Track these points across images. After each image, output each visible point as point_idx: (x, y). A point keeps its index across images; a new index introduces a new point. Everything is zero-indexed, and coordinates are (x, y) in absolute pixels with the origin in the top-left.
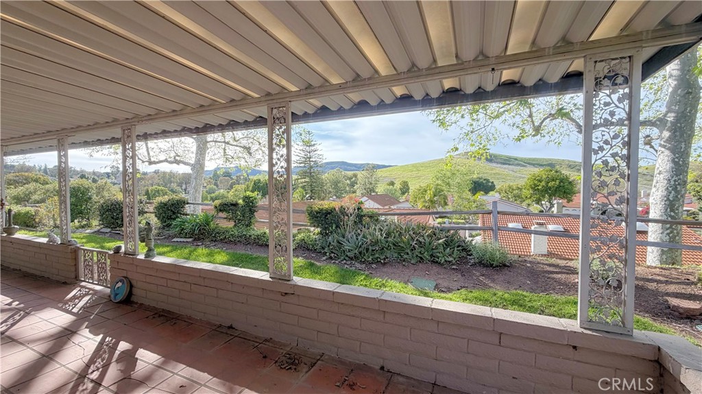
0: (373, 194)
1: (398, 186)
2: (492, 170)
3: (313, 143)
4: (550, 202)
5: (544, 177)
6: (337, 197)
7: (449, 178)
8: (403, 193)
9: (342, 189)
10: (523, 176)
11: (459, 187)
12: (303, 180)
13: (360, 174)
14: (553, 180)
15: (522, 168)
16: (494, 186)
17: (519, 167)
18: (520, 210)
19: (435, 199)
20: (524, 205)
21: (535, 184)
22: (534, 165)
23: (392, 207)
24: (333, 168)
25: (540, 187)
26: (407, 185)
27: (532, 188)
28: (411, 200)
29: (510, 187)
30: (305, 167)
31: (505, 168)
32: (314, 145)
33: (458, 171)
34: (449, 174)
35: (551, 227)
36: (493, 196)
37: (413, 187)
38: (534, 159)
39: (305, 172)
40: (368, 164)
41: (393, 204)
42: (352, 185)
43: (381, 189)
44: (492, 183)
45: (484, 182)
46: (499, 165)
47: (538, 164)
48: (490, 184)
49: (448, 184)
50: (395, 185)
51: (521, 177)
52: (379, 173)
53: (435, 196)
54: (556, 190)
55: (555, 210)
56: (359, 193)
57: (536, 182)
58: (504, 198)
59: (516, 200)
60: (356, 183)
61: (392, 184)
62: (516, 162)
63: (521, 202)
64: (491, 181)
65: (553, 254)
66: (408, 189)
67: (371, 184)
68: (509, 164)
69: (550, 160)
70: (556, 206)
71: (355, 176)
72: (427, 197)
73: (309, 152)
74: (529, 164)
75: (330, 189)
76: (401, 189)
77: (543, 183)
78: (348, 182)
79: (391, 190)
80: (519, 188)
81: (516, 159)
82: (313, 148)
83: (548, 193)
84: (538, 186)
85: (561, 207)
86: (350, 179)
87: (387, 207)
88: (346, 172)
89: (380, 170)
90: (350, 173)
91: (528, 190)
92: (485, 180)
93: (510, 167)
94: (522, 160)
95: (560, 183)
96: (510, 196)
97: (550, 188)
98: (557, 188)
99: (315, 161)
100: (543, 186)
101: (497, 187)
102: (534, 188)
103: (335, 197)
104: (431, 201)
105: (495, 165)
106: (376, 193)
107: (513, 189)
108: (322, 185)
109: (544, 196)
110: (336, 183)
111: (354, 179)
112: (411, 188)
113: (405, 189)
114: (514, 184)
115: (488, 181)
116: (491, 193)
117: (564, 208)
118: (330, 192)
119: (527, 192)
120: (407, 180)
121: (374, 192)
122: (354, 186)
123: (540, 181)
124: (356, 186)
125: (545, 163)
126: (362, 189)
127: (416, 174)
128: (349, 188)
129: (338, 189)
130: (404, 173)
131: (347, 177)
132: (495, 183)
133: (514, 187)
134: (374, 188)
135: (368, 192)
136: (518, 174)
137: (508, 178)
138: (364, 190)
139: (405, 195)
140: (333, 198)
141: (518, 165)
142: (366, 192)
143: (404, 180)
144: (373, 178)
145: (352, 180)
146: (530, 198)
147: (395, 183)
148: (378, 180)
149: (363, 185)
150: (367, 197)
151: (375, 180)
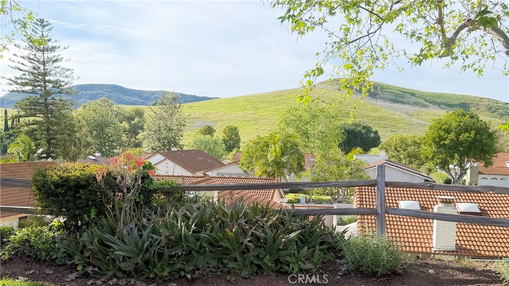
0: (174, 149)
1: (219, 135)
2: (375, 111)
3: (50, 44)
4: (460, 166)
5: (454, 124)
6: (103, 154)
7: (307, 123)
8: (229, 149)
9: (115, 138)
10: (423, 122)
11: (322, 140)
12: (31, 119)
13: (149, 112)
14: (466, 130)
15: (422, 109)
16: (379, 138)
17: (416, 109)
18: (418, 180)
19: (284, 159)
20: (423, 170)
21: (440, 137)
22: (439, 104)
23: (209, 173)
24: (94, 97)
25: (447, 142)
26: (237, 135)
27: (435, 143)
28: (242, 161)
29: (402, 141)
30: (33, 92)
31: (396, 109)
32: (53, 49)
33: (322, 111)
34: (306, 116)
36: (377, 156)
37: (247, 137)
38: (440, 96)
39: (35, 103)
40: (165, 93)
41: (211, 167)
42: (134, 131)
43: (188, 140)
44: (376, 133)
45: (363, 131)
46: (387, 104)
47: (445, 104)
48: (372, 135)
49: (305, 134)
50: (215, 134)
51: (419, 125)
52: (186, 109)
53: (283, 154)
54: (470, 147)
55: (467, 178)
56: (146, 147)
57: (442, 133)
58: (393, 160)
59: (411, 163)
60: (142, 128)
61: (209, 131)
62: (413, 99)
63: (420, 165)
64: (374, 130)
65: (464, 249)
66: (238, 141)
67: (170, 130)
68: (403, 103)
69: (463, 97)
70: (469, 171)
71: (140, 114)
72: (271, 157)
73: (44, 64)
74: (432, 102)
75: (89, 139)
76: (225, 141)
77: (452, 135)
78: (125, 125)
79: (207, 143)
80: (415, 142)
81: (413, 94)
82: (51, 55)
83: (458, 151)
84: (445, 139)
85: (477, 173)
86: (129, 119)
87: (200, 174)
88: (121, 106)
89: (186, 105)
90: (128, 109)
91: (430, 145)
92: (364, 128)
93: (404, 107)
94: (422, 96)
95: (476, 135)
96: (402, 156)
97: (461, 143)
98: (471, 143)
99: (57, 82)
100: (452, 140)
101: (383, 140)
102: (439, 142)
103: (98, 154)
104: (278, 164)
105: (380, 103)
106: (181, 147)
107: (407, 145)
108: (71, 129)
109: (453, 157)
110: (100, 128)
111: (137, 120)
112: (242, 139)
113: (232, 142)
114: (409, 135)
115: (369, 129)
116: (374, 150)
117: (481, 176)
118: (88, 145)
119: (428, 150)
120: (236, 126)
121: (176, 145)
122: (138, 134)
123: (448, 131)
124: (141, 134)
125: (456, 102)
126: (154, 140)
127: (252, 114)
128: (127, 137)
129: (104, 138)
130: (230, 112)
131: (122, 115)
132: (380, 134)
133: (409, 141)
134: (177, 138)
135: (164, 146)
136: (415, 120)
137: (400, 125)
138: (157, 142)
139: (232, 151)
140: (94, 156)
141: (416, 104)
142: (160, 145)
143: (232, 124)
144: (174, 120)
145: (133, 122)
146: (433, 158)
147: (215, 131)
148: (184, 124)
149: (155, 131)
150: (162, 154)
151: (177, 123)
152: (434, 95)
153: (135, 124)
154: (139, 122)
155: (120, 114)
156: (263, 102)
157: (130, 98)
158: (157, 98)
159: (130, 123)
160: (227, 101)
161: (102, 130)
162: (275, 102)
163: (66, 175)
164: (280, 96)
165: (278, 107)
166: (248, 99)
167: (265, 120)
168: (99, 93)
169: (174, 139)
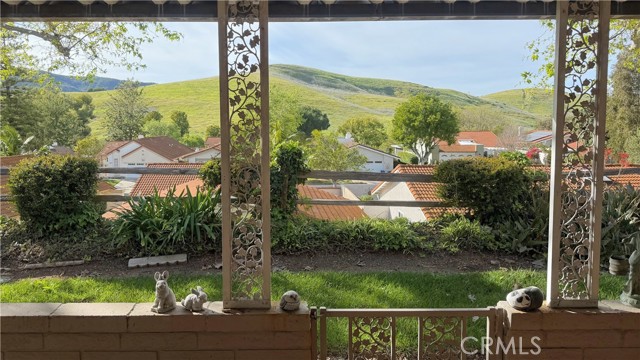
1: (167, 121)
5: (422, 107)
14: (432, 113)
16: (328, 120)
21: (409, 119)
26: (185, 120)
29: (356, 123)
31: (330, 94)
44: (325, 116)
45: (314, 115)
46: (322, 88)
48: (321, 118)
50: (162, 120)
54: (436, 128)
61: (156, 116)
62: (345, 84)
64: (323, 113)
66: (187, 126)
68: (336, 88)
69: (388, 81)
74: (361, 87)
81: (344, 80)
85: (438, 151)
86: (77, 106)
87: (175, 161)
88: (66, 93)
90: (75, 96)
91: (400, 127)
92: (314, 111)
93: (337, 91)
94: (352, 81)
95: (441, 116)
97: (428, 125)
98: (438, 124)
100: (421, 122)
101: (333, 122)
102: (409, 123)
111: (84, 107)
113: (181, 127)
115: (318, 113)
117: (441, 154)
120: (184, 111)
122: (87, 121)
123: (416, 114)
125: (381, 87)
136: (348, 103)
141: (348, 88)
143: (178, 109)
145: (81, 109)
147: (162, 116)
153: (83, 111)
154: (87, 109)
155: (67, 101)
159: (77, 110)
160: (166, 86)
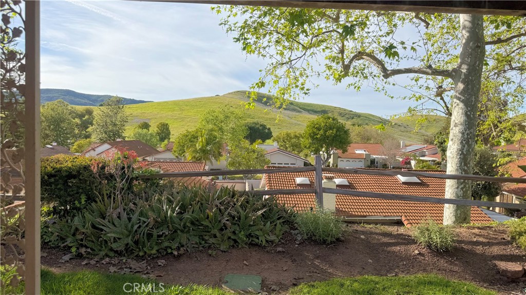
0: (118, 140)
1: (154, 129)
2: (268, 114)
4: (327, 153)
5: (323, 124)
6: (59, 144)
7: (222, 122)
8: (162, 140)
9: (68, 131)
10: (299, 123)
11: (233, 134)
13: (97, 111)
14: (331, 129)
15: (297, 114)
16: (271, 133)
17: (294, 113)
18: (300, 164)
19: (208, 148)
20: (302, 155)
21: (314, 133)
22: (308, 111)
23: (148, 158)
25: (318, 136)
26: (168, 129)
27: (311, 136)
28: (174, 149)
29: (288, 135)
33: (232, 113)
34: (221, 117)
35: (338, 181)
36: (270, 145)
37: (176, 133)
38: (309, 105)
40: (110, 97)
41: (149, 154)
42: (85, 125)
43: (129, 133)
44: (269, 129)
45: (261, 128)
46: (275, 109)
47: (312, 111)
48: (267, 131)
49: (221, 129)
51: (296, 124)
52: (128, 110)
53: (208, 144)
54: (333, 140)
55: (331, 160)
56: (94, 138)
57: (315, 130)
58: (282, 148)
59: (294, 150)
60: (92, 124)
61: (146, 126)
62: (293, 107)
63: (299, 152)
64: (268, 127)
65: (341, 211)
66: (169, 134)
67: (115, 125)
68: (286, 109)
69: (324, 106)
70: (332, 156)
71: (90, 112)
72: (199, 146)
74: (304, 109)
75: (48, 132)
76: (158, 134)
77: (322, 132)
78: (77, 121)
79: (146, 135)
80: (296, 136)
81: (292, 104)
83: (325, 143)
84: (317, 135)
85: (337, 157)
86: (81, 116)
87: (140, 159)
88: (73, 106)
89: (128, 106)
90: (80, 108)
91: (308, 138)
92: (261, 125)
95: (336, 132)
96: (287, 146)
98: (334, 137)
100: (321, 135)
101: (274, 134)
102: (313, 136)
103: (54, 144)
104: (203, 151)
105: (270, 108)
106: (123, 138)
107: (291, 138)
109: (322, 147)
110: (56, 122)
111: (87, 117)
112: (172, 133)
114: (292, 131)
115: (264, 127)
116: (268, 141)
117: (339, 159)
118: (47, 136)
119: (305, 142)
120: (167, 122)
121: (120, 136)
122: (88, 127)
123: (319, 129)
124: (91, 128)
125: (319, 110)
126: (101, 133)
127: (179, 114)
128: (79, 131)
129: (60, 131)
130: (162, 112)
131: (75, 113)
132: (272, 130)
133: (292, 135)
134: (120, 131)
135: (110, 137)
136: (293, 121)
137: (284, 124)
138: (104, 134)
139: (164, 141)
140: (51, 145)
141: (294, 110)
142: (106, 136)
143: (163, 121)
144: (118, 117)
145: (84, 119)
146: (309, 147)
147: (150, 126)
148: (127, 120)
149: (103, 126)
150: (108, 143)
151: (121, 120)
152: (305, 104)
153: (85, 120)
154: (89, 119)
155: (74, 112)
156: (187, 106)
157: (81, 100)
158: (102, 101)
159: (81, 119)
160: (159, 104)
161: (58, 125)
162: (197, 106)
163: (58, 166)
164: (200, 102)
165: (199, 109)
166: (176, 103)
167: (189, 119)
168: (55, 96)
169: (118, 132)
